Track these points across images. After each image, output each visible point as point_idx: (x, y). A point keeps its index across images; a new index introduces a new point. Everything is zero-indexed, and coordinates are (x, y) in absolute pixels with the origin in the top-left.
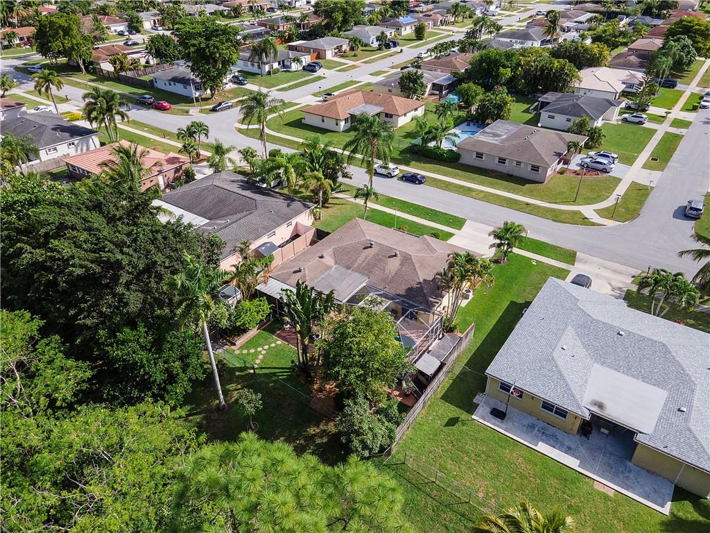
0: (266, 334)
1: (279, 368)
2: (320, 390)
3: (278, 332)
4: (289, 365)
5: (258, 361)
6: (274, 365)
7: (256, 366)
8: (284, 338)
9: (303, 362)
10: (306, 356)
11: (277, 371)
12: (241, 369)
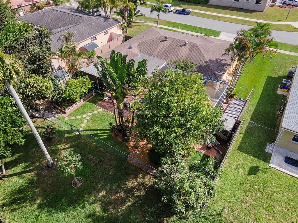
0: (90, 104)
1: (100, 130)
2: (136, 147)
3: (99, 103)
4: (108, 127)
5: (83, 125)
6: (96, 127)
7: (81, 129)
8: (104, 107)
9: (120, 124)
10: (122, 119)
11: (99, 132)
12: (69, 132)
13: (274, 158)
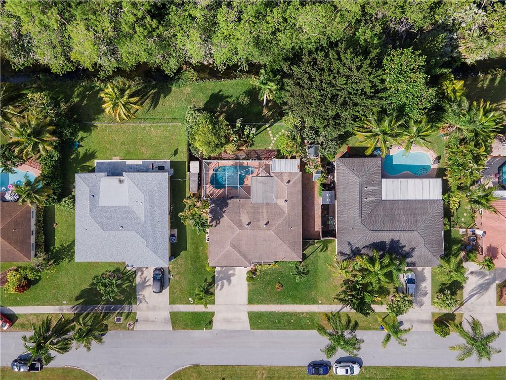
12: (273, 123)
13: (169, 166)
